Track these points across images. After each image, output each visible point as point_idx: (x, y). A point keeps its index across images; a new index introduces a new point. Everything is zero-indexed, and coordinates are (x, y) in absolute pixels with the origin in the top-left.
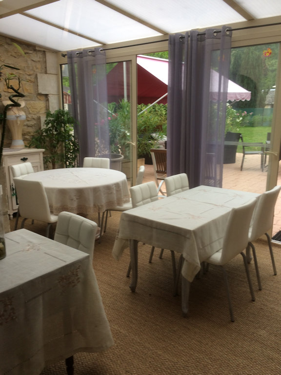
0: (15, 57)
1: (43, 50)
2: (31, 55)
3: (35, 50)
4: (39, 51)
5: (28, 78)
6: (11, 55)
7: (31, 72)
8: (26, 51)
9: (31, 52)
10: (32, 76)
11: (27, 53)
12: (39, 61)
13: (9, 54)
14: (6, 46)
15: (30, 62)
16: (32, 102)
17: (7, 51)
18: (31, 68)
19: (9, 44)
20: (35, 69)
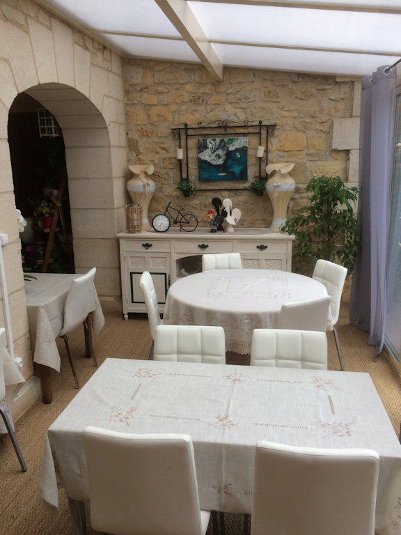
0: (302, 99)
1: (349, 80)
2: (329, 91)
3: (337, 83)
4: (344, 83)
5: (318, 126)
6: (296, 97)
7: (325, 118)
8: (321, 87)
9: (329, 87)
10: (325, 124)
11: (323, 90)
12: (343, 99)
13: (293, 96)
14: (290, 86)
15: (325, 103)
16: (320, 163)
17: (291, 92)
18: (326, 112)
19: (295, 82)
20: (333, 111)
